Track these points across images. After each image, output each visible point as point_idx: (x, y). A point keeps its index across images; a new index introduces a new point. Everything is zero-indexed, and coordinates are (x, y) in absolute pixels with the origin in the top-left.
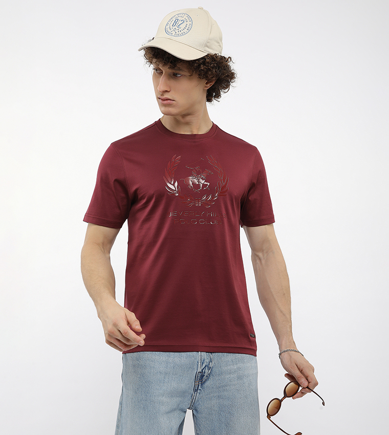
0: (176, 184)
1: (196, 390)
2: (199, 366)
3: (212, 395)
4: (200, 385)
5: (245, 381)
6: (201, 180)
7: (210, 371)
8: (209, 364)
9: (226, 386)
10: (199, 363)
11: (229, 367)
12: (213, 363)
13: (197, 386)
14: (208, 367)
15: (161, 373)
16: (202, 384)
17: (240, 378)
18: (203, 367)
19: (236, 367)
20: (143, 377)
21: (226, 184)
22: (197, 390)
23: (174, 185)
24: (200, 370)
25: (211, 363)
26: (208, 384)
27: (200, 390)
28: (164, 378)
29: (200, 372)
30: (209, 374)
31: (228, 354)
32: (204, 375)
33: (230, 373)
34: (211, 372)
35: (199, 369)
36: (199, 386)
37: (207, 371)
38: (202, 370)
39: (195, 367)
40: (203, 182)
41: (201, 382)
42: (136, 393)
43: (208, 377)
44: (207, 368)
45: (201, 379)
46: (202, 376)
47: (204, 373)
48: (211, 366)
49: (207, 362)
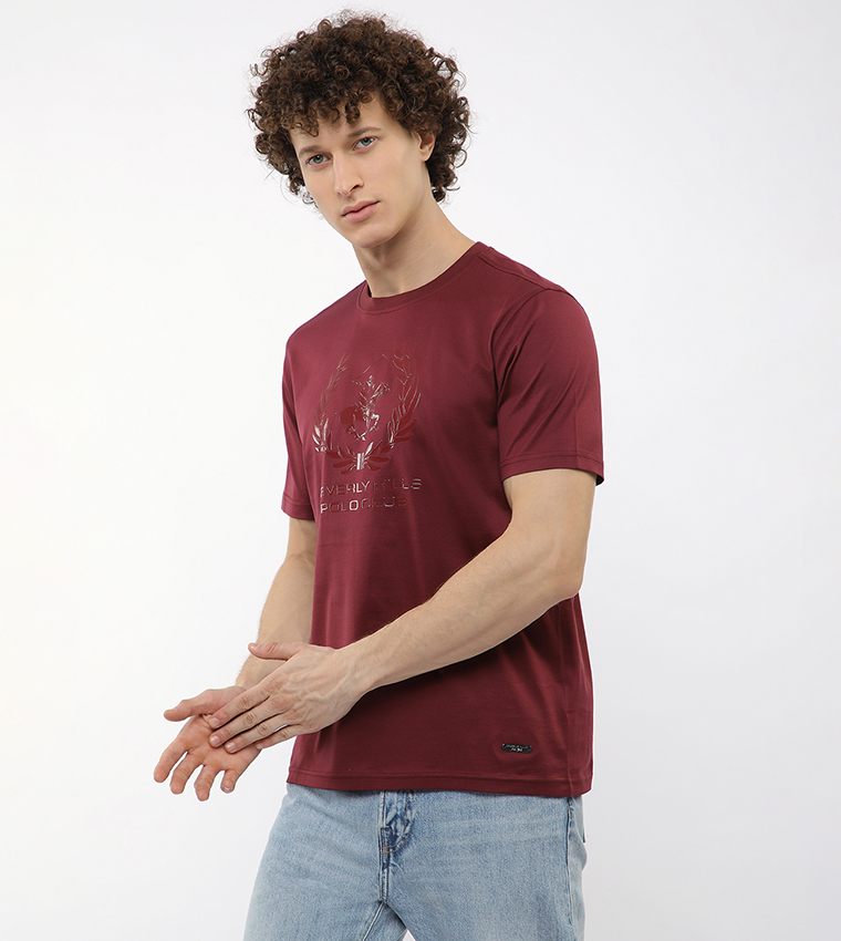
0: (326, 425)
1: (386, 866)
2: (381, 815)
3: (423, 880)
4: (392, 855)
5: (489, 856)
7: (408, 828)
8: (405, 814)
10: (381, 809)
12: (414, 811)
13: (386, 857)
14: (402, 819)
16: (395, 854)
18: (390, 818)
19: (467, 826)
21: (411, 411)
24: (383, 824)
25: (409, 812)
26: (407, 854)
27: (394, 865)
29: (386, 829)
30: (409, 835)
32: (396, 836)
34: (411, 831)
35: (381, 821)
36: (389, 857)
37: (400, 827)
38: (389, 824)
41: (394, 849)
43: (407, 839)
44: (399, 821)
45: (391, 842)
46: (393, 838)
47: (396, 831)
48: (409, 816)
49: (399, 807)
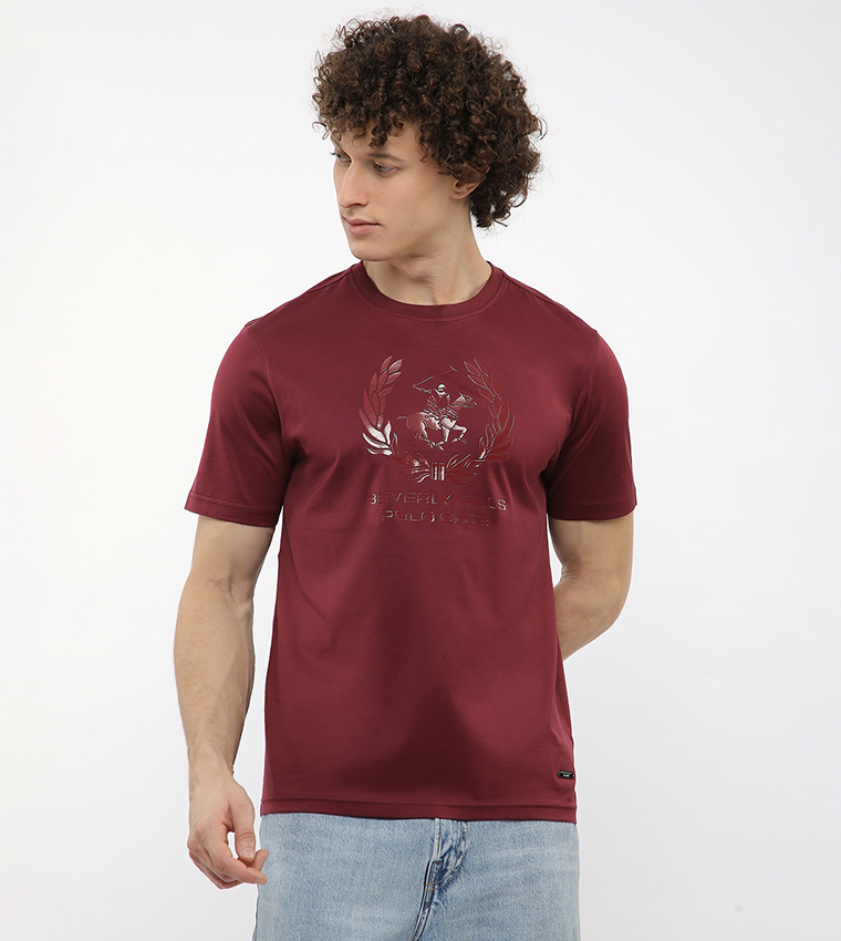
0: (388, 429)
1: (426, 905)
2: (436, 847)
3: (464, 918)
4: (436, 892)
5: (543, 886)
6: (447, 421)
7: (459, 861)
8: (459, 845)
9: (496, 895)
10: (436, 841)
11: (505, 854)
12: (468, 842)
13: (429, 895)
14: (456, 851)
15: (344, 862)
16: (440, 890)
17: (530, 879)
18: (445, 850)
19: (521, 855)
20: (304, 870)
21: (507, 431)
22: (430, 903)
23: (382, 430)
24: (436, 857)
25: (463, 843)
26: (454, 891)
27: (437, 904)
28: (354, 873)
29: (438, 863)
30: (459, 868)
31: (504, 823)
32: (446, 870)
33: (507, 867)
34: (461, 864)
35: (435, 854)
36: (433, 894)
37: (452, 859)
38: (442, 857)
39: (426, 850)
40: (450, 424)
41: (439, 885)
42: (286, 905)
43: (456, 874)
44: (453, 853)
45: (439, 877)
46: (442, 872)
47: (447, 864)
48: (463, 848)
49: (455, 838)
